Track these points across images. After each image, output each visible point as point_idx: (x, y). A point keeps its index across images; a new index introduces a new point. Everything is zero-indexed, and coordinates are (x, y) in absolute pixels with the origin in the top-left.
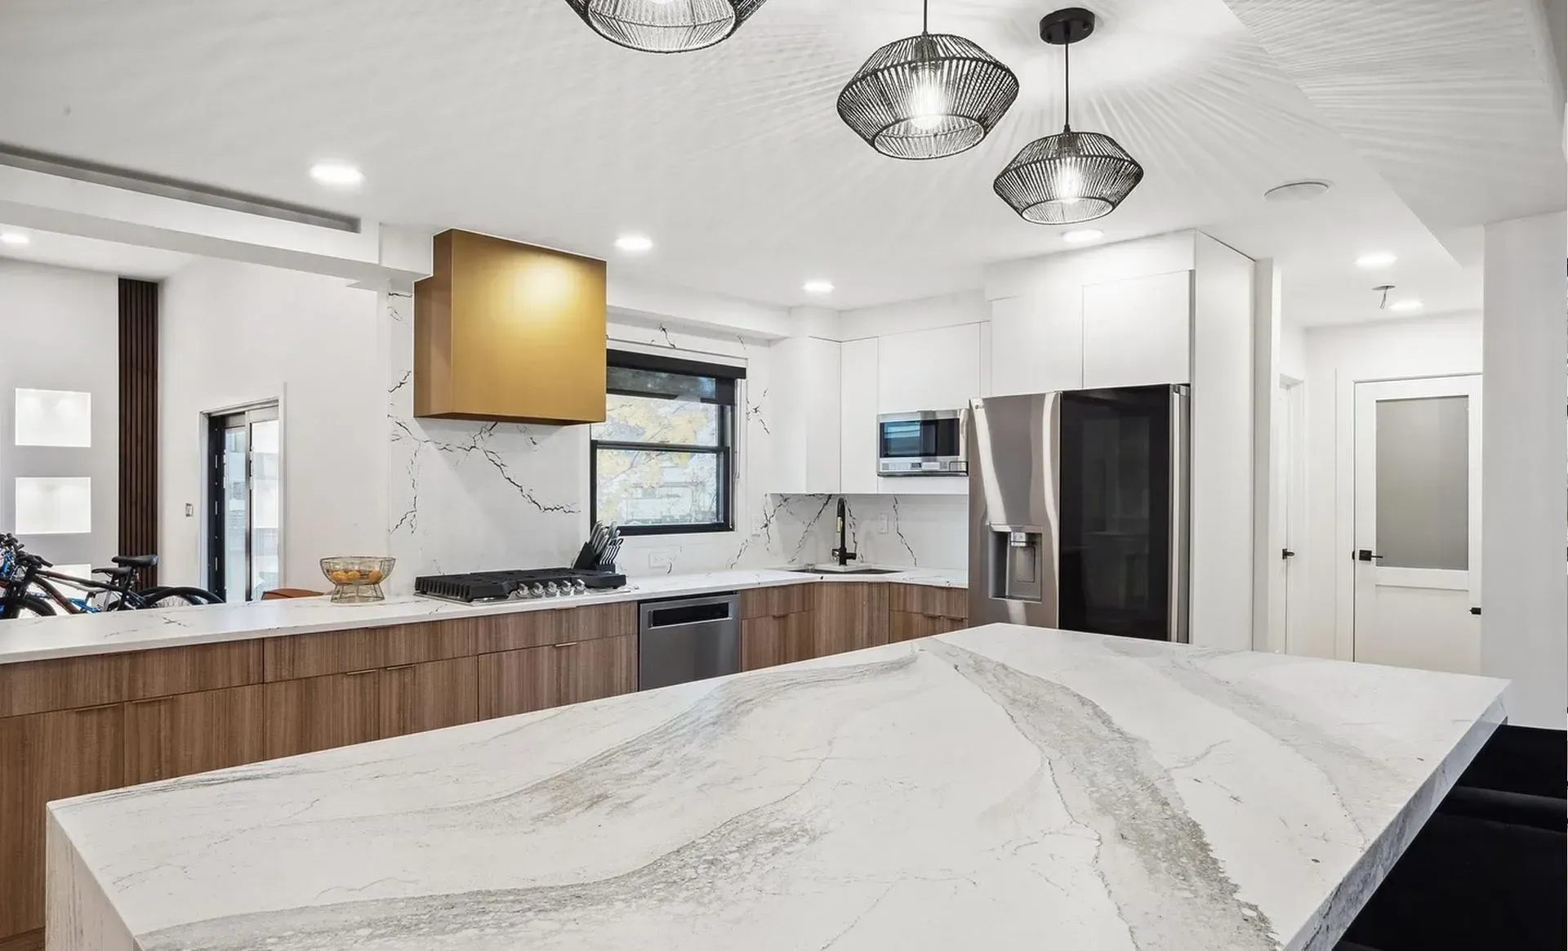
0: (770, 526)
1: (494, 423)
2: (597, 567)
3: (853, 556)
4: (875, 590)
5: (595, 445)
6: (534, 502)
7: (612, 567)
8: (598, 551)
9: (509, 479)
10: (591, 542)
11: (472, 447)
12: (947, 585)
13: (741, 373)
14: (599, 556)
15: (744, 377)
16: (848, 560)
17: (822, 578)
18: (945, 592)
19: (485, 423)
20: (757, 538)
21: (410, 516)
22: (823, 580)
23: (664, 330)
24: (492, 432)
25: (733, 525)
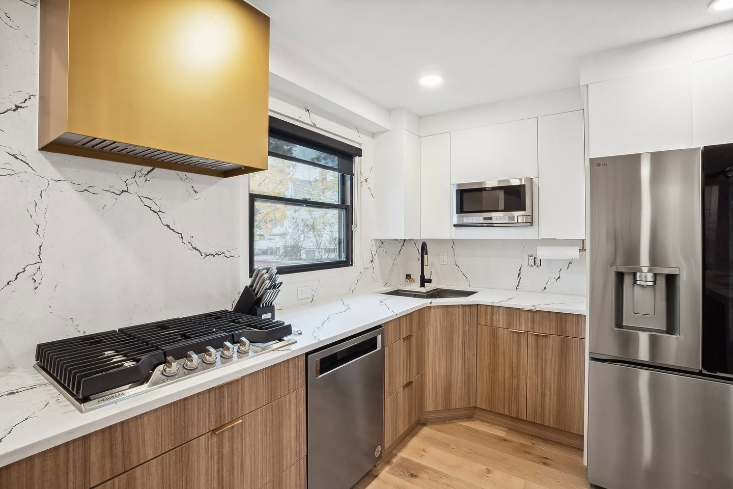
0: (374, 261)
1: (152, 168)
2: (258, 310)
3: (429, 281)
4: (467, 310)
5: (253, 198)
6: (195, 249)
7: (270, 308)
8: (259, 295)
9: (168, 226)
10: (251, 286)
11: (123, 191)
12: (533, 309)
13: (358, 152)
14: (260, 299)
15: (360, 156)
16: (425, 284)
17: (431, 303)
18: (530, 314)
19: (139, 167)
20: (367, 270)
21: (31, 270)
22: (432, 305)
23: (308, 110)
24: (148, 177)
25: (352, 261)
